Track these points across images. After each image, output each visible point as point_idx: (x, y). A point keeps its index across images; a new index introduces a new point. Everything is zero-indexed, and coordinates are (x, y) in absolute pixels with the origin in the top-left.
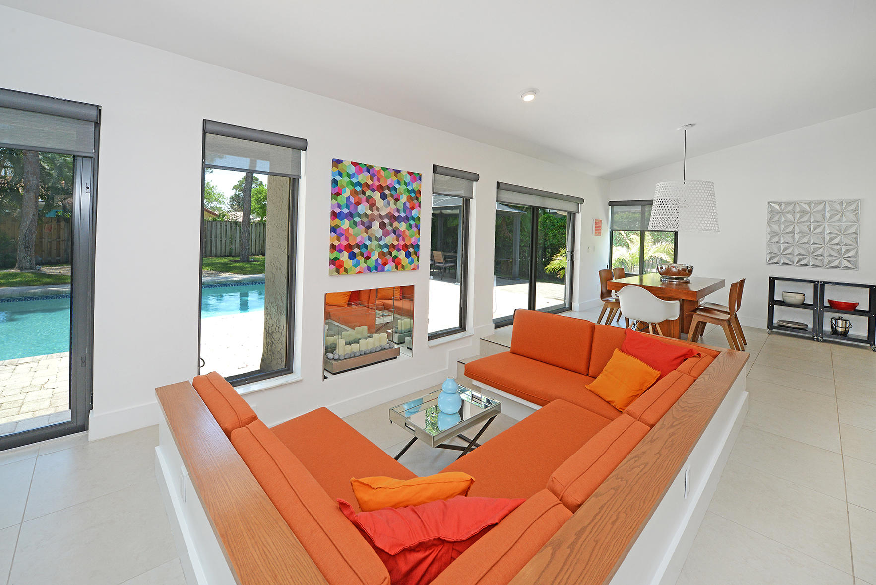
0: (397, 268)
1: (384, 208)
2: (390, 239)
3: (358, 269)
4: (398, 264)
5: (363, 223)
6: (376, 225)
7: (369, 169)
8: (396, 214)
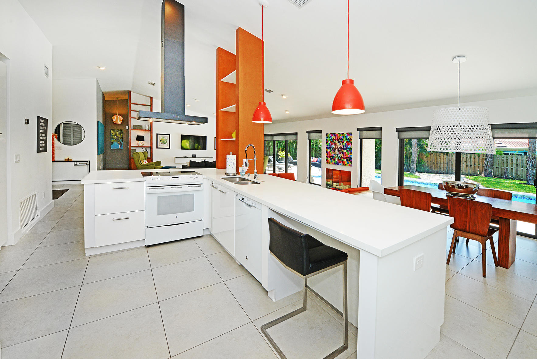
0: (343, 164)
1: (339, 145)
2: (341, 155)
3: (332, 163)
4: (344, 164)
5: (333, 150)
6: (337, 151)
7: (334, 134)
8: (343, 147)
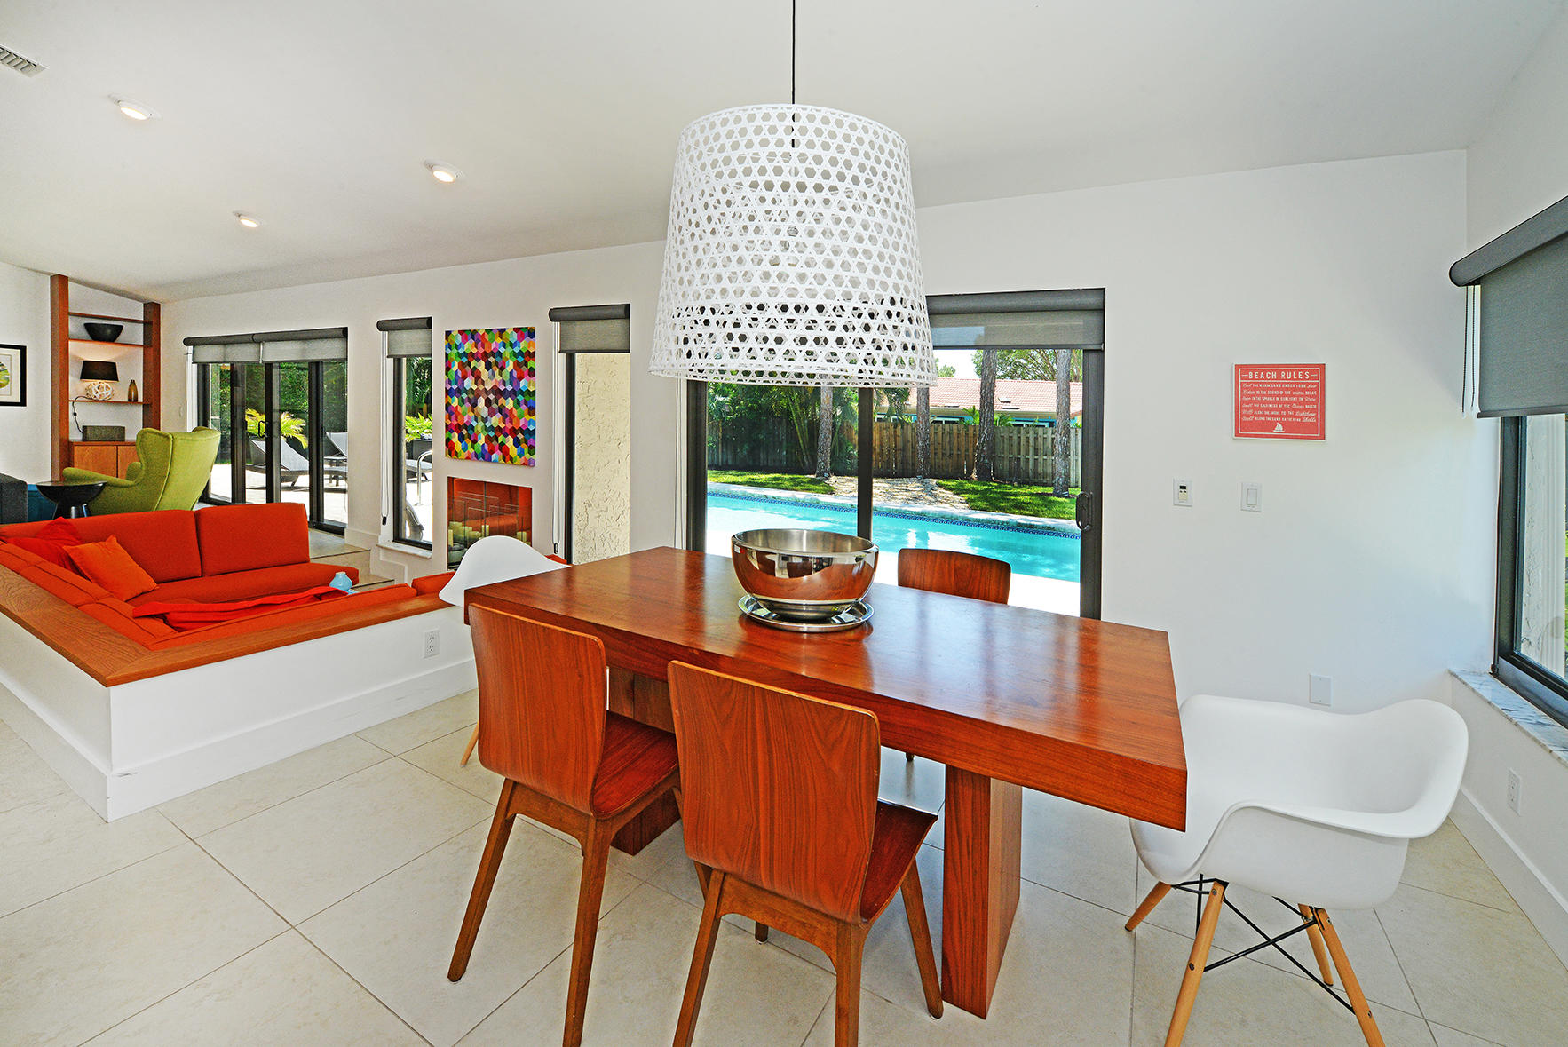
0: (504, 459)
1: (489, 380)
2: (496, 421)
3: (466, 454)
4: (506, 457)
5: (469, 400)
6: (481, 402)
7: (474, 334)
8: (502, 388)
